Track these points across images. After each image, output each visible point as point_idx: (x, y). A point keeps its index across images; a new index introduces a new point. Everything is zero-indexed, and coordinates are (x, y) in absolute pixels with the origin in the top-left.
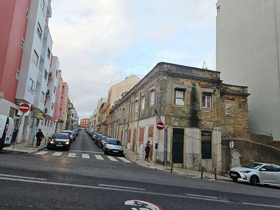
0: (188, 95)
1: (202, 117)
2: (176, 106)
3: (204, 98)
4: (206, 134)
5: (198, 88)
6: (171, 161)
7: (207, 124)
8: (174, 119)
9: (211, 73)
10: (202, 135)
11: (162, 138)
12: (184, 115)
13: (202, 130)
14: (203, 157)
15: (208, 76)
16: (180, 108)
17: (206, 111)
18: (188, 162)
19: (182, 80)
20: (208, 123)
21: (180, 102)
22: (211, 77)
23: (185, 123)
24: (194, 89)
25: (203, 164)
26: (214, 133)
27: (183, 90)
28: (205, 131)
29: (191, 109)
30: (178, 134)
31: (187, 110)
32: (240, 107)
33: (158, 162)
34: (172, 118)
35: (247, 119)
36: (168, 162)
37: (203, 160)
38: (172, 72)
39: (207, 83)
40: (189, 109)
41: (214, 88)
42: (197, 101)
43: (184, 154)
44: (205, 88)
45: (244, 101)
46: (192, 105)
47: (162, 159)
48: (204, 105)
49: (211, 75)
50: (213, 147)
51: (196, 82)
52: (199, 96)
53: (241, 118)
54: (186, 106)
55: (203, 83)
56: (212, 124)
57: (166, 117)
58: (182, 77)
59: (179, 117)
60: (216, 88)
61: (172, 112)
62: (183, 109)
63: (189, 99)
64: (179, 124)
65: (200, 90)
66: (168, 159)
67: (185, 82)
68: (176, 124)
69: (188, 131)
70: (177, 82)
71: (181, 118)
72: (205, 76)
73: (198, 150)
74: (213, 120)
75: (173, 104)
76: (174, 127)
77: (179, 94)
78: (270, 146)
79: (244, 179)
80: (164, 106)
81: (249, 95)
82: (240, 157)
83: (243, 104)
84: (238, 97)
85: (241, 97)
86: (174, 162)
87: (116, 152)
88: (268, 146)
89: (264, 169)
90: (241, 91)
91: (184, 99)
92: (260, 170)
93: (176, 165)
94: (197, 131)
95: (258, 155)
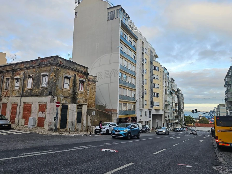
0: (71, 82)
1: (78, 97)
2: (64, 89)
3: (80, 84)
4: (80, 107)
5: (77, 77)
6: (59, 128)
7: (80, 101)
8: (63, 98)
10: (78, 108)
11: (55, 112)
12: (69, 96)
13: (78, 105)
14: (77, 123)
15: (82, 69)
16: (66, 91)
17: (80, 93)
18: (69, 126)
19: (68, 71)
20: (81, 100)
21: (67, 87)
22: (84, 70)
23: (69, 100)
24: (75, 77)
25: (77, 127)
26: (84, 106)
27: (69, 78)
28: (79, 106)
29: (73, 91)
30: (65, 108)
31: (70, 92)
32: (92, 89)
33: (51, 130)
34: (61, 98)
35: (95, 96)
36: (58, 129)
38: (62, 64)
39: (82, 74)
40: (72, 90)
41: (85, 78)
42: (76, 86)
43: (67, 122)
44: (81, 77)
46: (74, 88)
47: (54, 127)
48: (79, 89)
49: (84, 69)
50: (83, 115)
51: (76, 73)
52: (77, 83)
53: (92, 95)
54: (70, 89)
55: (80, 74)
56: (83, 101)
57: (58, 97)
58: (68, 69)
59: (66, 97)
60: (86, 78)
61: (62, 93)
62: (68, 91)
63: (72, 84)
64: (65, 101)
65: (78, 79)
66: (58, 127)
67: (70, 73)
68: (64, 102)
69: (70, 106)
70: (66, 72)
71: (67, 97)
73: (75, 119)
74: (84, 98)
75: (63, 87)
76: (63, 104)
77: (66, 81)
78: (105, 112)
79: (103, 132)
80: (57, 89)
81: (97, 81)
82: (91, 119)
83: (94, 87)
84: (91, 82)
85: (93, 83)
86: (61, 128)
87: (6, 126)
88: (104, 112)
89: (111, 126)
90: (94, 79)
91: (69, 85)
92: (109, 126)
93: (62, 129)
94: (75, 106)
95: (99, 117)
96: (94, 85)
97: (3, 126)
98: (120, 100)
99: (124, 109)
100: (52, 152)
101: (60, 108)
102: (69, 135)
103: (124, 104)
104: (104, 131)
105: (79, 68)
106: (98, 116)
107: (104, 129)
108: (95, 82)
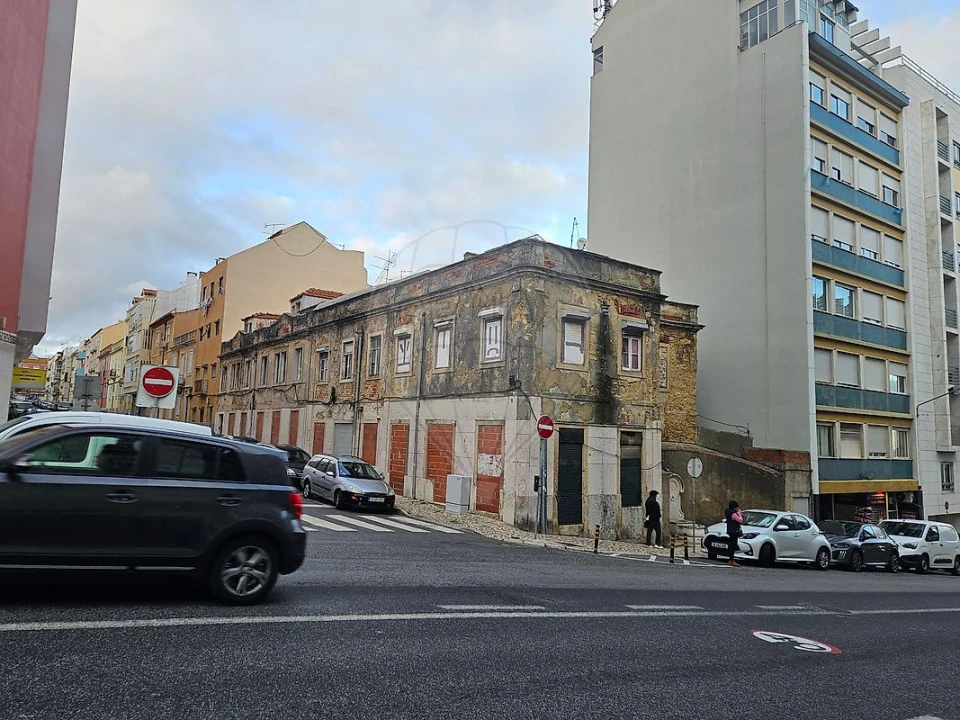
0: (592, 336)
1: (622, 396)
2: (566, 367)
3: (625, 341)
4: (631, 440)
5: (613, 313)
6: (556, 520)
7: (631, 413)
8: (561, 402)
9: (641, 274)
10: (623, 444)
11: (535, 459)
12: (584, 393)
13: (622, 429)
14: (626, 503)
15: (633, 281)
16: (575, 371)
17: (630, 380)
18: (591, 516)
19: (578, 293)
20: (635, 411)
21: (574, 356)
22: (642, 284)
23: (586, 411)
24: (604, 317)
25: (624, 522)
26: (647, 435)
27: (580, 321)
28: (628, 433)
29: (599, 374)
30: (572, 442)
31: (590, 378)
32: (680, 359)
33: (525, 525)
34: (556, 401)
35: (694, 393)
36: (549, 523)
37: (625, 510)
38: (554, 269)
39: (633, 302)
40: (594, 371)
41: (648, 314)
42: (611, 352)
43: (585, 499)
44: (630, 314)
45: (688, 345)
46: (601, 361)
47: (534, 516)
48: (626, 364)
49: (641, 279)
50: (645, 474)
51: (609, 297)
52: (616, 338)
53: (682, 390)
54: (587, 365)
55: (623, 302)
56: (643, 413)
57: (542, 398)
58: (577, 285)
59: (573, 397)
60: (652, 314)
61: (556, 384)
62: (581, 374)
63: (594, 346)
64: (572, 415)
65: (617, 322)
66: (550, 516)
67: (584, 299)
68: (566, 416)
69: (593, 435)
70: (567, 298)
71: (578, 399)
72: (628, 283)
73: (614, 488)
74: (645, 402)
75: (559, 361)
76: (562, 426)
77: (572, 333)
78: (748, 462)
79: (747, 553)
80: (537, 367)
81: (702, 327)
82: (680, 494)
83: (687, 353)
84: (675, 333)
85: (683, 334)
86: (561, 522)
87: (378, 500)
88: (744, 461)
89: (786, 527)
90: (684, 318)
91: (582, 347)
92: (775, 529)
93: (566, 528)
94: (612, 433)
95: (720, 486)
96: (689, 342)
97: (372, 499)
98: (823, 408)
99: (847, 450)
100: (545, 615)
101: (553, 441)
102: (596, 552)
103: (843, 426)
104: (752, 550)
105: (620, 277)
106: (716, 482)
107: (750, 541)
108: (691, 329)
